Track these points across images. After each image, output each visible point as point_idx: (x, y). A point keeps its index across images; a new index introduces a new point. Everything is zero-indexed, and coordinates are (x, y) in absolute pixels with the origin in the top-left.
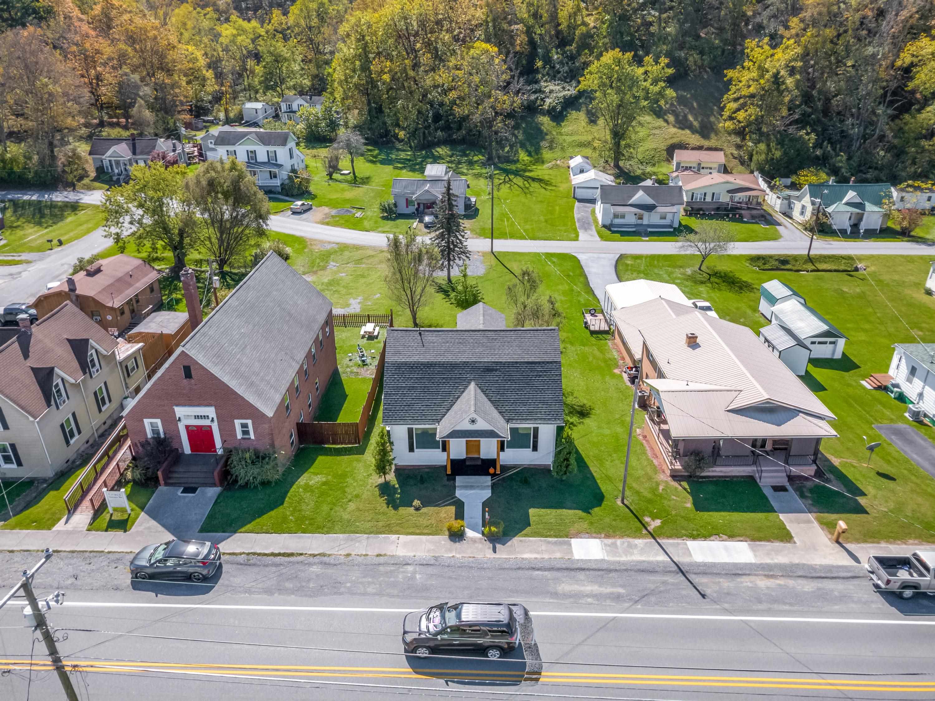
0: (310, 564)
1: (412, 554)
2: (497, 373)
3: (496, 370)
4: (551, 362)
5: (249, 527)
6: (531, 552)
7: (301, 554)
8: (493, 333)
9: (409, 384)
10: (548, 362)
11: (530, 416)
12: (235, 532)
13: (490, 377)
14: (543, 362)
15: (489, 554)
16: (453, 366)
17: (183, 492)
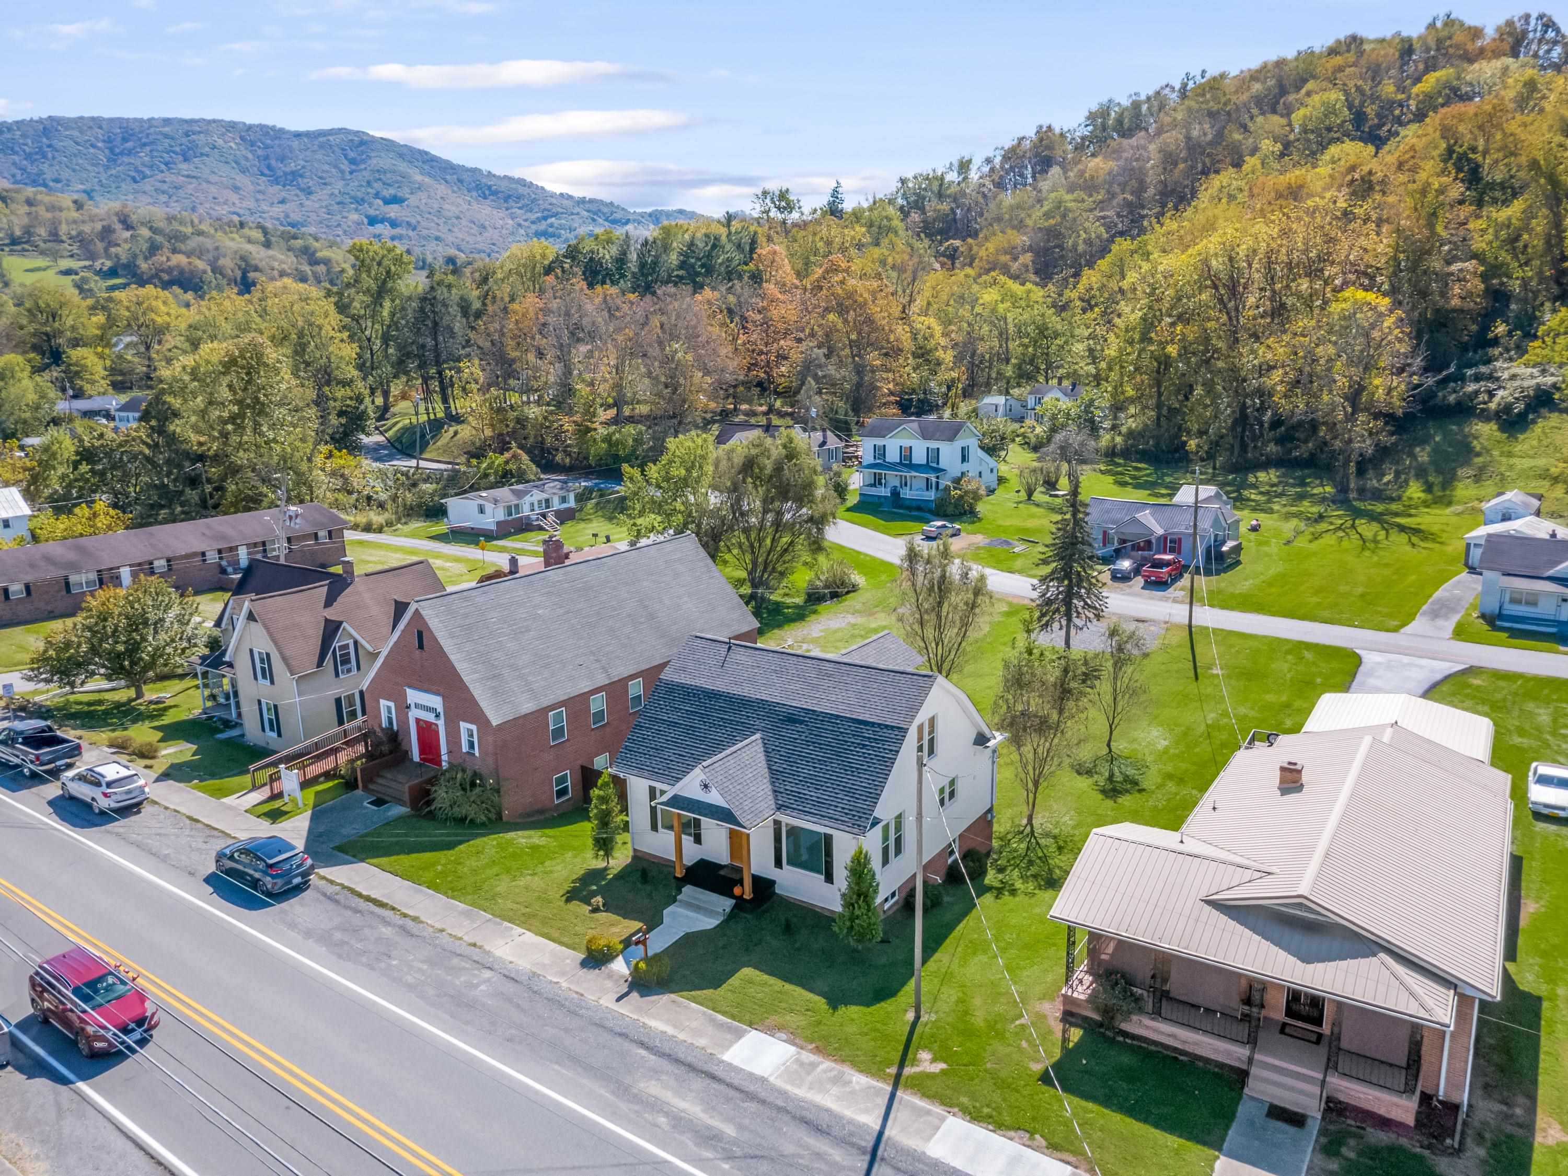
0: (387, 923)
1: (510, 958)
2: (800, 727)
3: (802, 722)
4: (892, 728)
5: (384, 860)
6: (668, 1021)
7: (393, 909)
8: (832, 665)
9: (674, 717)
10: (886, 726)
11: (817, 809)
12: (362, 860)
13: (790, 731)
14: (879, 725)
15: (608, 1001)
16: (743, 703)
17: (371, 803)
